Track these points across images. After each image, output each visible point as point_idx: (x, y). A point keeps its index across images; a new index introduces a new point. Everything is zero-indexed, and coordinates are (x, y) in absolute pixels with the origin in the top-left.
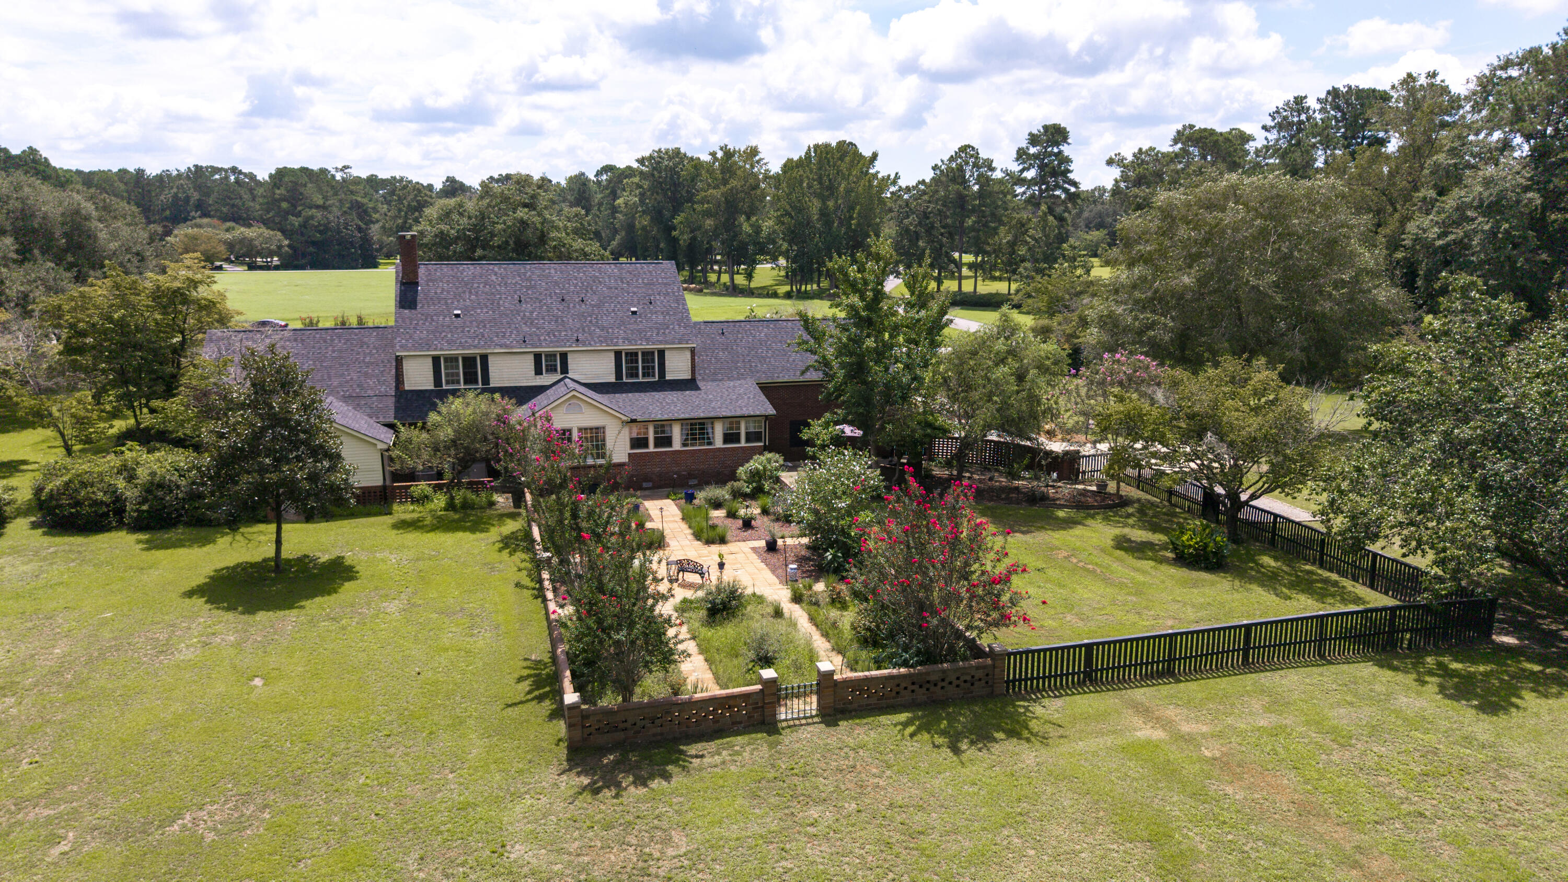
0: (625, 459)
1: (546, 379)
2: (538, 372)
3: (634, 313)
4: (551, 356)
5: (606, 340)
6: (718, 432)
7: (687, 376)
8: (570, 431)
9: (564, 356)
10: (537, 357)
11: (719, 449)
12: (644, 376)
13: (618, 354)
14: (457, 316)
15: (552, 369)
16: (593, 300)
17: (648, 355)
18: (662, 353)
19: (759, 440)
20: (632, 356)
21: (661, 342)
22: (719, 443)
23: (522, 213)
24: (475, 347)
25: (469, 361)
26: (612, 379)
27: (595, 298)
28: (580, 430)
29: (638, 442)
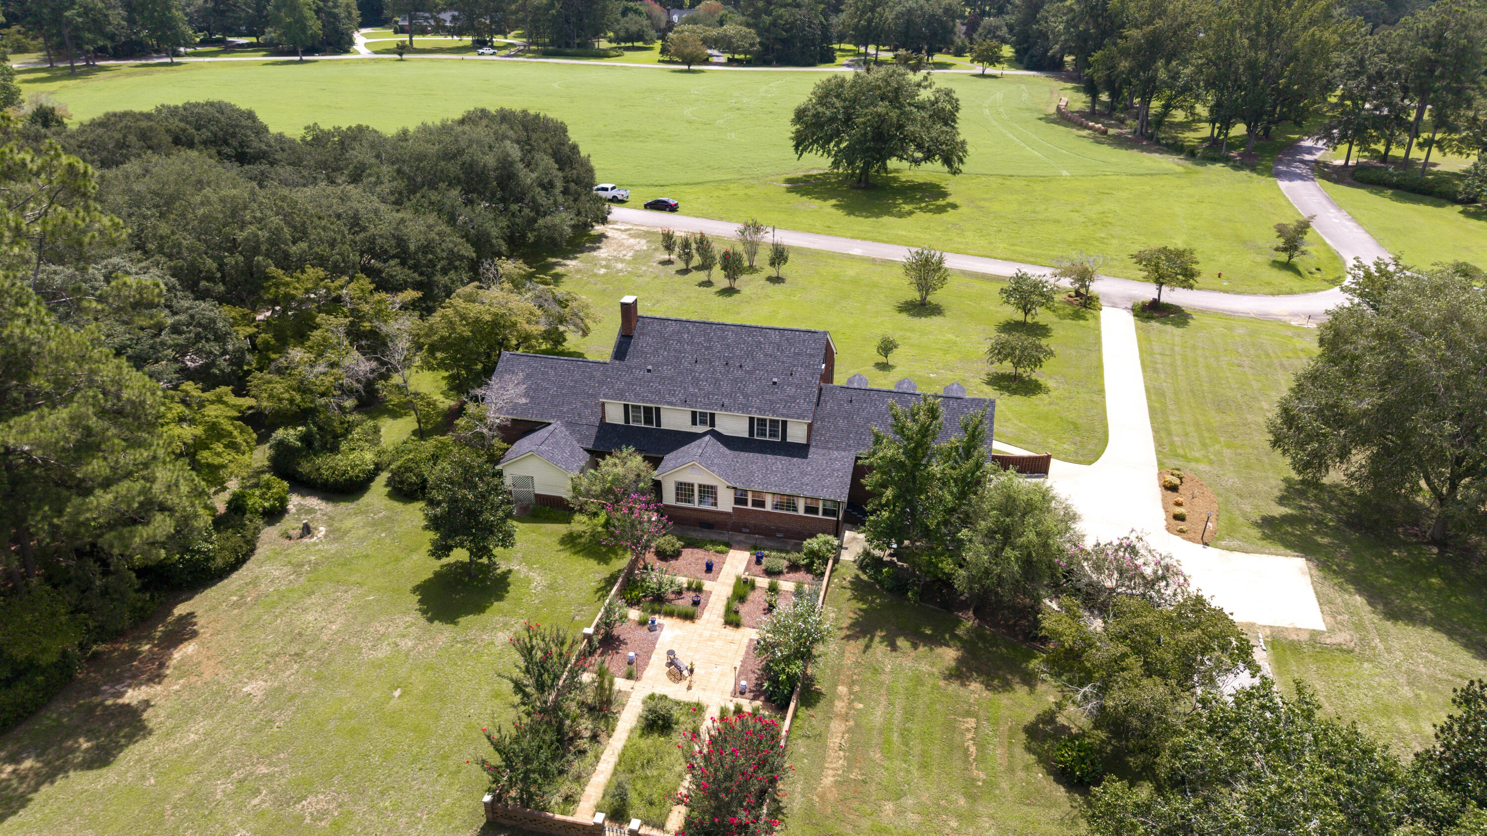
0: (731, 511)
1: (700, 429)
2: (694, 423)
3: (775, 383)
4: (703, 415)
5: (744, 408)
6: (801, 505)
7: (804, 441)
8: (693, 485)
9: (712, 416)
10: (694, 414)
11: (801, 517)
12: (770, 436)
13: (751, 420)
14: (649, 371)
15: (703, 422)
16: (748, 365)
17: (774, 423)
18: (785, 423)
19: (834, 515)
20: (762, 422)
21: (783, 415)
22: (801, 512)
24: (651, 402)
25: (648, 410)
26: (746, 435)
27: (751, 364)
28: (700, 486)
29: (740, 500)
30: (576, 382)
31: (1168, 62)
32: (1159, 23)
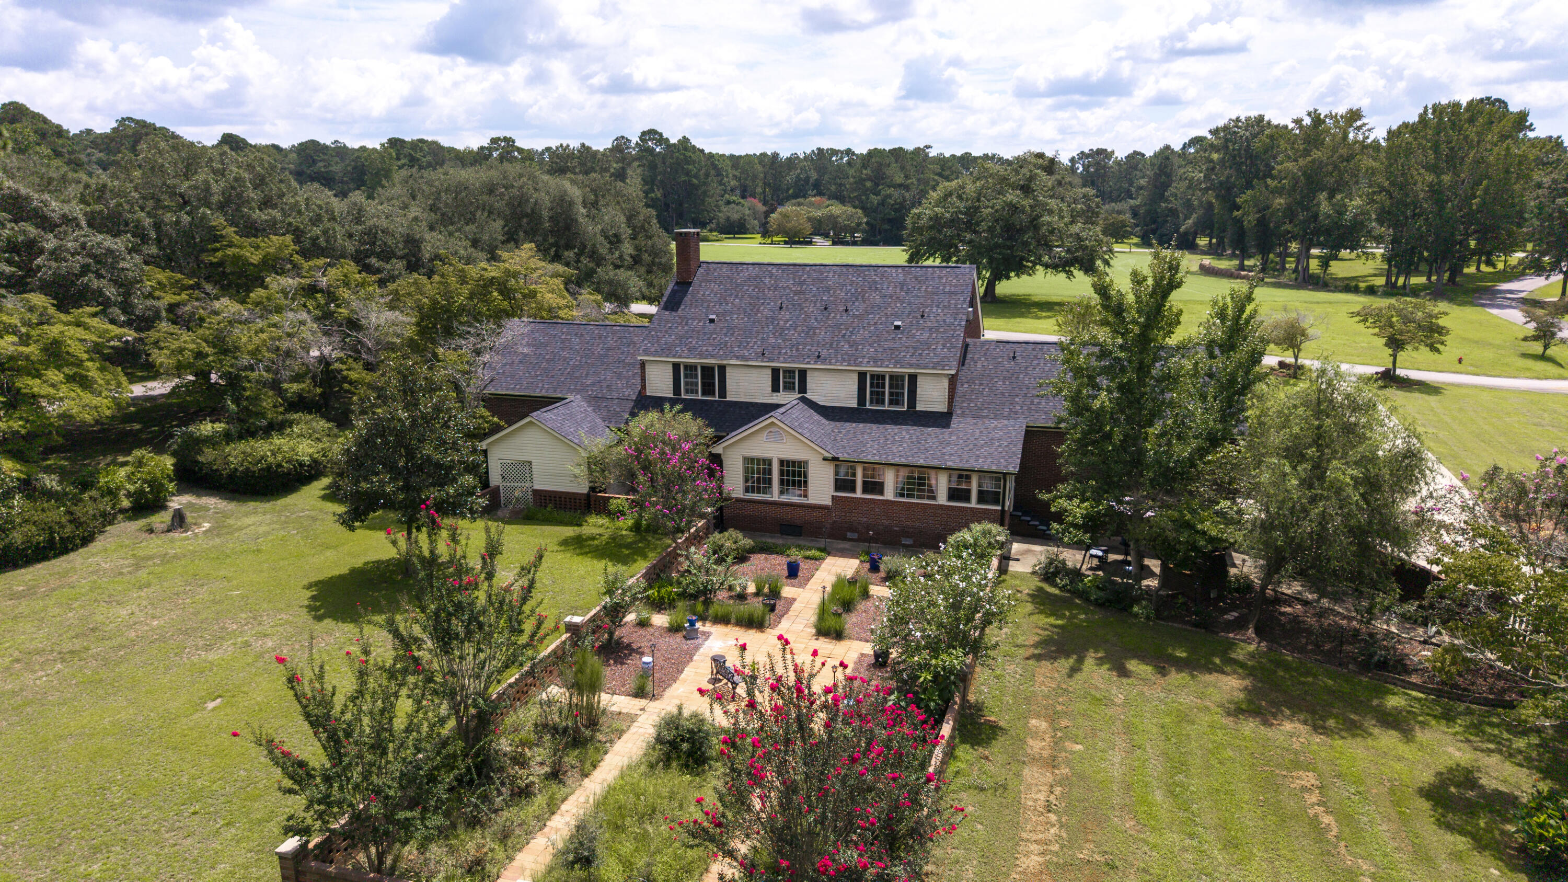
0: (828, 502)
1: (783, 397)
2: (775, 389)
3: (897, 327)
4: (789, 372)
5: (851, 359)
6: (942, 485)
7: (943, 408)
8: (770, 462)
9: (803, 373)
10: (775, 372)
11: (941, 506)
12: (891, 403)
13: (862, 376)
14: (712, 321)
15: (789, 387)
16: (858, 309)
17: (896, 379)
18: (913, 378)
19: (996, 502)
20: (878, 379)
21: (911, 366)
22: (942, 499)
23: (1012, 196)
24: (713, 357)
25: (707, 371)
26: (854, 403)
27: (862, 308)
28: (782, 462)
29: (844, 484)
30: (609, 349)
31: (1331, 197)
32: (1317, 154)
